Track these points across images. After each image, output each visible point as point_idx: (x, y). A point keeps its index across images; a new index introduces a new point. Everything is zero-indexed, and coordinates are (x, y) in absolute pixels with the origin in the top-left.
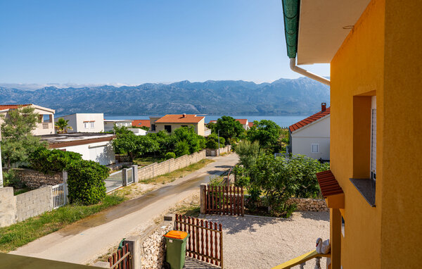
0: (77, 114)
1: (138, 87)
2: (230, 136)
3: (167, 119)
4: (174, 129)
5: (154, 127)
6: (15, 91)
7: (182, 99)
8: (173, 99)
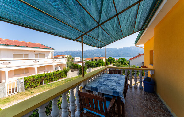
0: (75, 57)
1: (86, 51)
2: (111, 62)
3: (95, 58)
4: (97, 60)
5: (92, 60)
6: (59, 52)
7: (97, 53)
8: (95, 53)
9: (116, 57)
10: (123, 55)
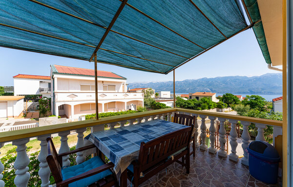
0: (162, 92)
2: (231, 103)
3: (197, 94)
4: (200, 98)
5: (191, 97)
7: (203, 86)
8: (198, 86)
9: (244, 93)
10: (263, 89)
